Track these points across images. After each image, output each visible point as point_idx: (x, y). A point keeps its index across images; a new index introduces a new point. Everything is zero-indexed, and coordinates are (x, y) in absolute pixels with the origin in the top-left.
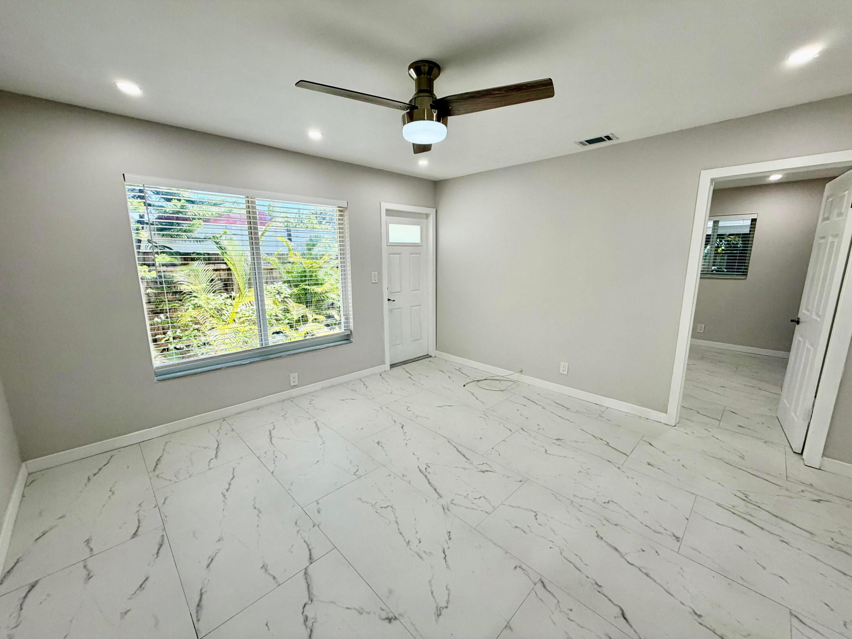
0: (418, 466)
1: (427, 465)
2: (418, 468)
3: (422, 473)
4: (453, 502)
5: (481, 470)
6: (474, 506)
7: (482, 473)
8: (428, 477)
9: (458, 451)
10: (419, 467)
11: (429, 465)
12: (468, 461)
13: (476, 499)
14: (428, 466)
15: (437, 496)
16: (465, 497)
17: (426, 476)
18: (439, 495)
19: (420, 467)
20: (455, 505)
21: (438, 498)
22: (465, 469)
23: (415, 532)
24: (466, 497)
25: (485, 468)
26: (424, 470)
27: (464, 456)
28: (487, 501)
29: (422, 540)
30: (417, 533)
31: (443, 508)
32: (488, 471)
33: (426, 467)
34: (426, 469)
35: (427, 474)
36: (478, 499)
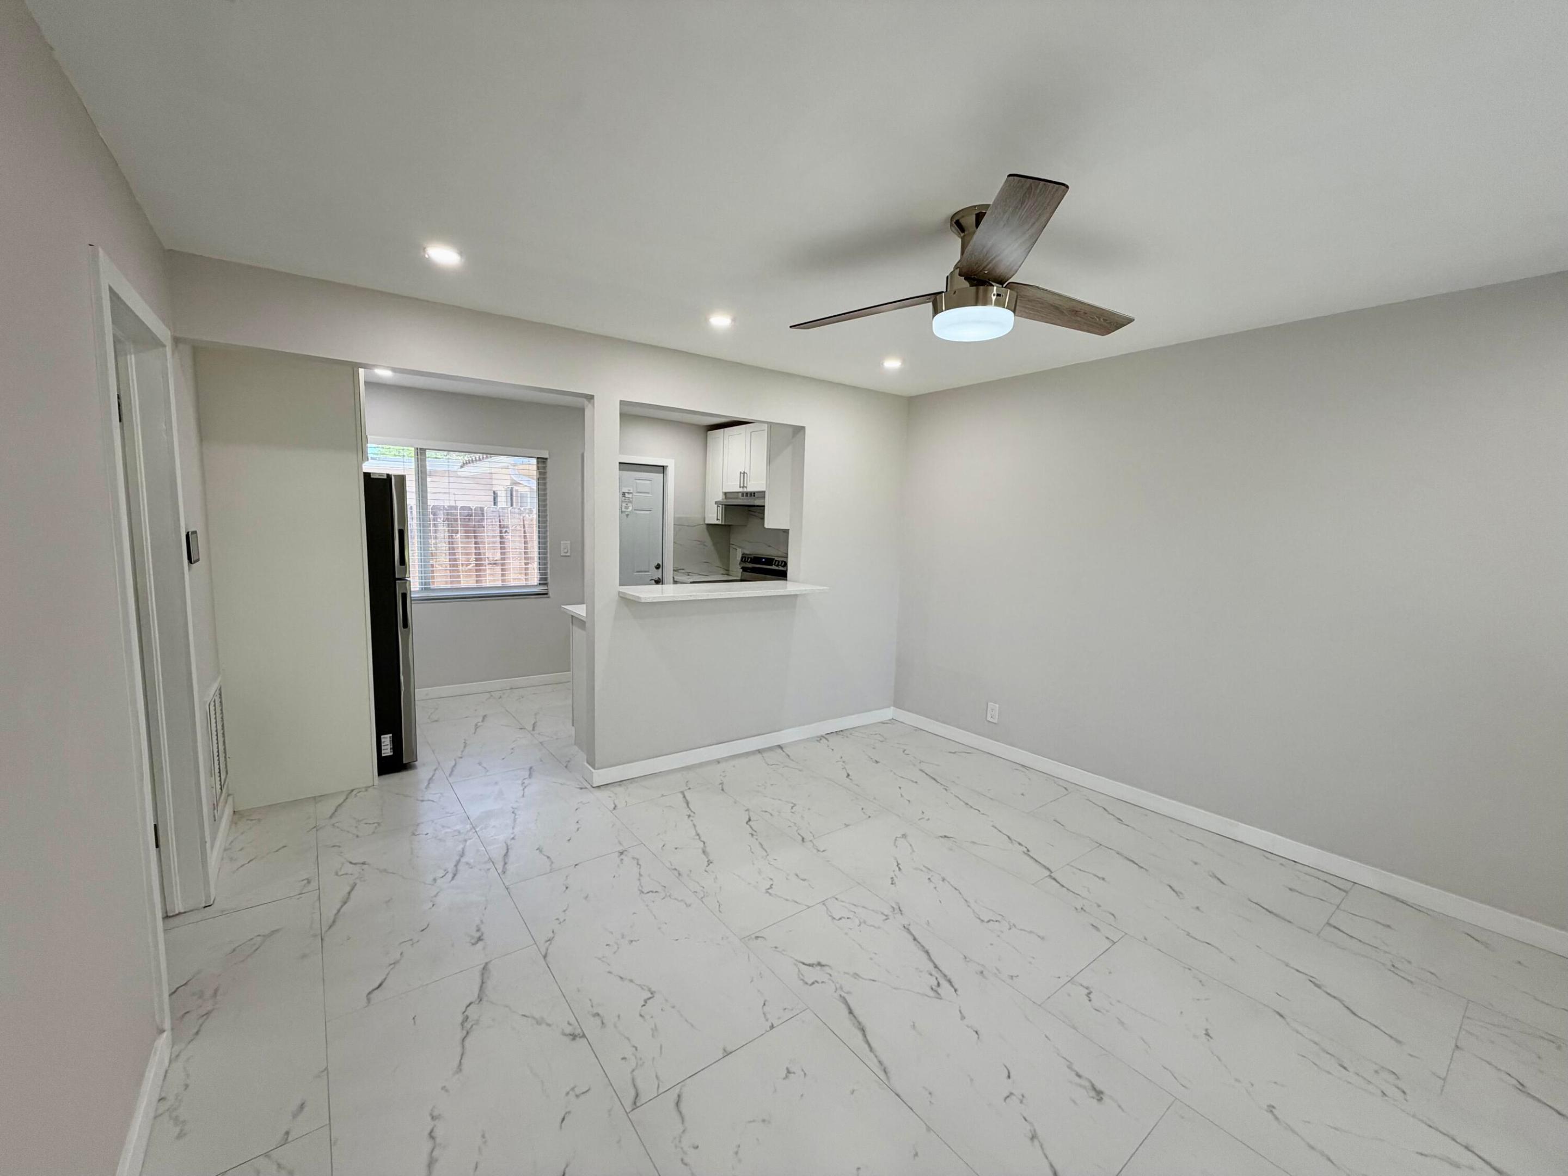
0: (958, 993)
1: (937, 996)
2: (956, 987)
3: (945, 976)
4: (885, 917)
5: (823, 968)
6: (853, 908)
7: (823, 962)
8: (931, 966)
9: (863, 1030)
10: (956, 990)
11: (932, 994)
12: (843, 994)
13: (848, 918)
14: (936, 991)
15: (911, 928)
16: (865, 922)
17: (936, 967)
18: (908, 929)
19: (953, 990)
20: (882, 913)
21: (909, 925)
22: (856, 975)
23: (937, 889)
24: (862, 923)
25: (812, 974)
26: (943, 982)
27: (851, 1012)
28: (830, 912)
29: (928, 881)
30: (935, 888)
31: (900, 910)
32: (809, 965)
33: (939, 990)
34: (939, 984)
35: (934, 972)
36: (844, 918)
